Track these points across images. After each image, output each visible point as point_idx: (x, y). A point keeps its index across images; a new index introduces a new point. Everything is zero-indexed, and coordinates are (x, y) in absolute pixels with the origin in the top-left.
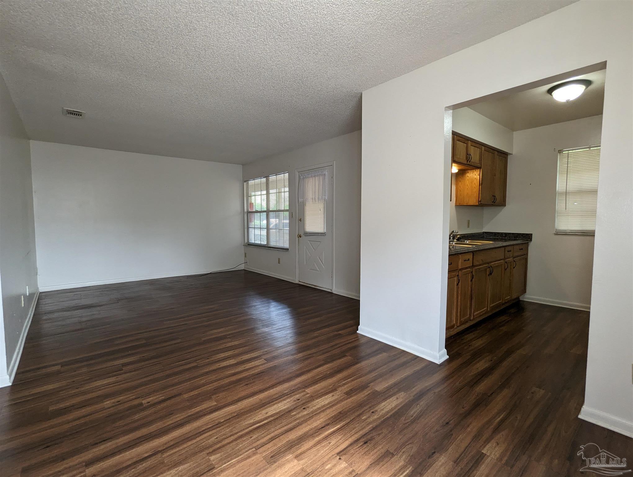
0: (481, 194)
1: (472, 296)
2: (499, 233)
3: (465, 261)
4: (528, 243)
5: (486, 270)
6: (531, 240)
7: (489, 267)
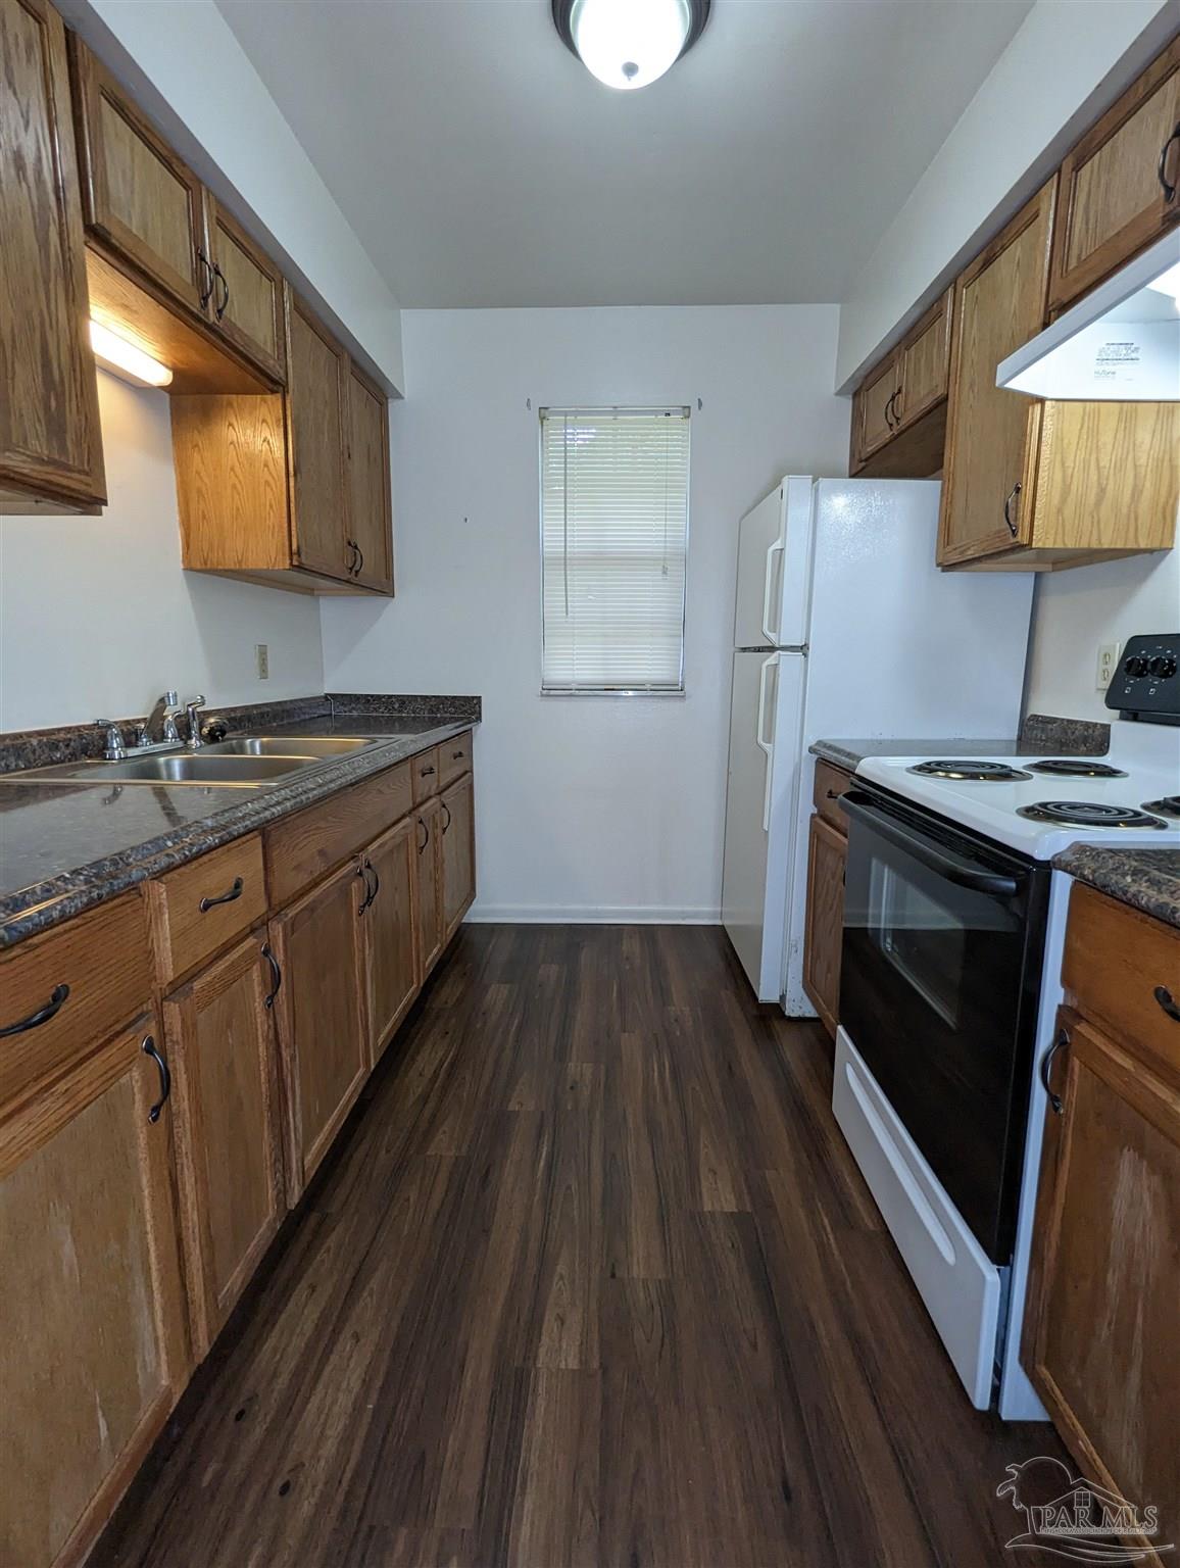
0: (298, 518)
1: (281, 1079)
2: (379, 697)
3: (207, 907)
4: (471, 729)
5: (345, 893)
6: (479, 719)
7: (360, 874)
